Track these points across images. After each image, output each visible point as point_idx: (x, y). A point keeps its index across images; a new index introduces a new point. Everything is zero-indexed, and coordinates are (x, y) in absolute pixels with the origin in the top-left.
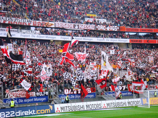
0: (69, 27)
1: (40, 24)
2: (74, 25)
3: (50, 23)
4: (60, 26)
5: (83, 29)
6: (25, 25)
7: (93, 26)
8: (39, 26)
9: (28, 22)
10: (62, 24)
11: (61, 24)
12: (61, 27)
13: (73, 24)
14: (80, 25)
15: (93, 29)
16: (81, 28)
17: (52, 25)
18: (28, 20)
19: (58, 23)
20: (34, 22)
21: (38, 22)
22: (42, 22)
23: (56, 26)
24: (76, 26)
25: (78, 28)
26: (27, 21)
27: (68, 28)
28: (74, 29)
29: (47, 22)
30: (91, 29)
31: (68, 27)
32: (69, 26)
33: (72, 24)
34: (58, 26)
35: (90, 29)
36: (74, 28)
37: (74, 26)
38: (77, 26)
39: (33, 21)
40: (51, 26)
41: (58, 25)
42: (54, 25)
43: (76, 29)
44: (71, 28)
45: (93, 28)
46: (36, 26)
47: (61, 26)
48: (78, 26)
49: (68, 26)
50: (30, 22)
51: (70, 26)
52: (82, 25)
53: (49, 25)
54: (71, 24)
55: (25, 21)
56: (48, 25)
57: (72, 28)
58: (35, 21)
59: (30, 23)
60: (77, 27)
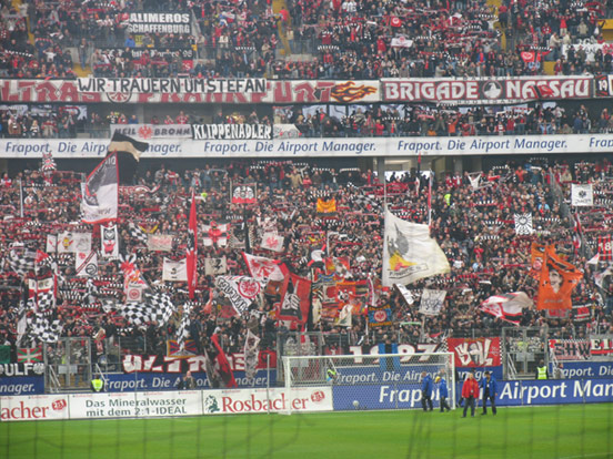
0: (455, 95)
1: (307, 92)
2: (480, 84)
3: (358, 83)
4: (406, 94)
5: (525, 96)
6: (236, 100)
7: (579, 83)
8: (306, 100)
9: (250, 91)
10: (417, 85)
11: (413, 83)
12: (411, 98)
13: (472, 82)
14: (514, 82)
15: (579, 93)
16: (518, 95)
17: (367, 90)
18: (249, 81)
19: (398, 83)
20: (279, 85)
21: (298, 87)
22: (319, 85)
23: (389, 96)
24: (488, 88)
25: (503, 95)
26: (247, 87)
27: (451, 98)
28: (479, 102)
29: (345, 82)
30: (571, 94)
31: (447, 96)
32: (454, 90)
33: (470, 79)
34: (396, 96)
35: (564, 96)
36: (482, 96)
37: (482, 88)
38: (493, 86)
39: (273, 83)
40: (363, 96)
41: (399, 90)
42: (378, 92)
43: (491, 102)
44: (464, 97)
45: (582, 89)
46: (287, 102)
47: (413, 93)
48: (502, 85)
49: (447, 89)
50: (263, 89)
51: (458, 89)
52: (523, 83)
53: (352, 92)
54: (465, 83)
55: (238, 86)
56: (346, 93)
57: (469, 96)
58: (283, 83)
59: (259, 91)
60: (494, 92)
